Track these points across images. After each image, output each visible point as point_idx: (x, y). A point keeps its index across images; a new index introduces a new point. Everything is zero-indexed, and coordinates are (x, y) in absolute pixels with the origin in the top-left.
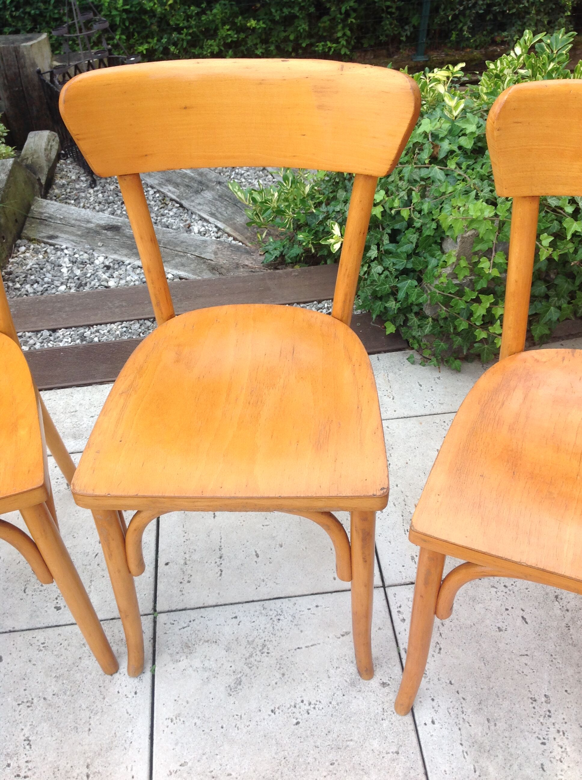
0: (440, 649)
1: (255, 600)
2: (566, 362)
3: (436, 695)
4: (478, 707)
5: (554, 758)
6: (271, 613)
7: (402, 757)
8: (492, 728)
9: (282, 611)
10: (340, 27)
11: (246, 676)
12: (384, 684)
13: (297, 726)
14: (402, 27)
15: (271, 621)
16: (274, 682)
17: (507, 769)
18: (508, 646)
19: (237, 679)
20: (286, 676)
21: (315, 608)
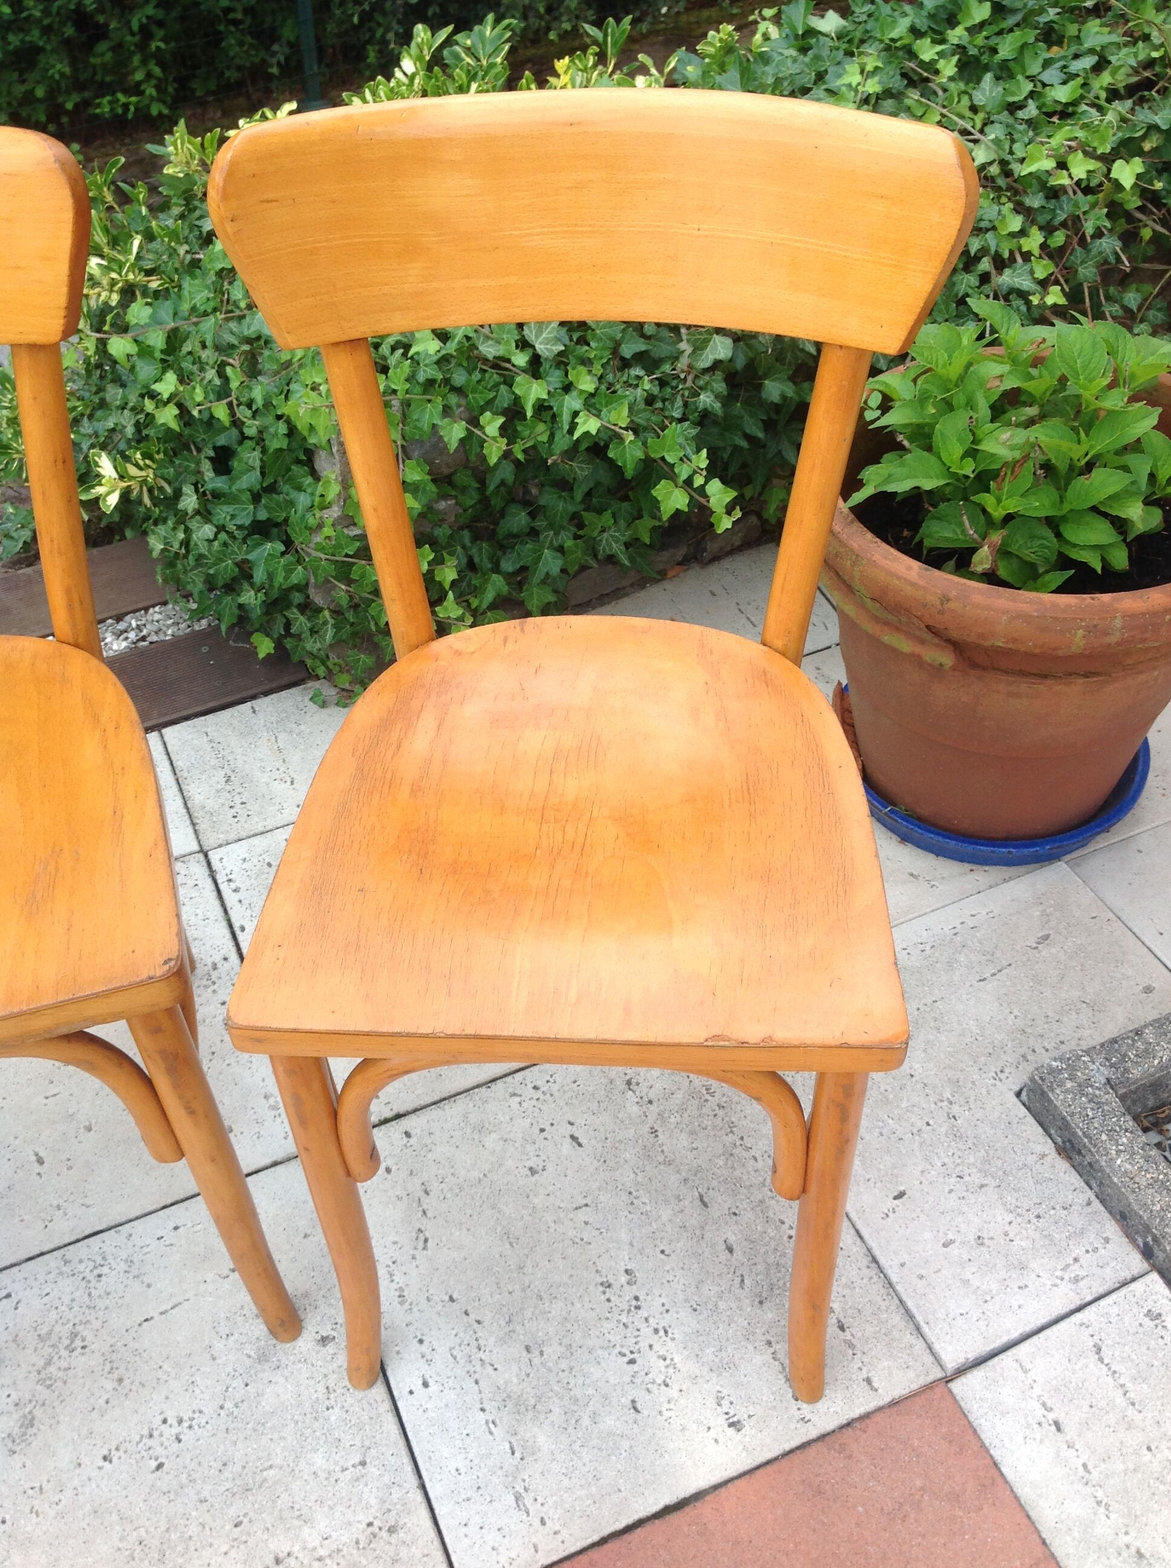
0: (426, 1240)
1: (44, 1250)
2: (510, 646)
3: (426, 1331)
4: (507, 1329)
5: (653, 1383)
6: (81, 1267)
7: (372, 1470)
8: (537, 1361)
9: (104, 1258)
10: (136, 60)
11: (43, 1404)
12: (324, 1340)
13: (158, 1473)
14: (267, 49)
15: (84, 1284)
16: (102, 1401)
17: (570, 1429)
18: (551, 1198)
19: (24, 1416)
20: (126, 1382)
21: (173, 1233)
